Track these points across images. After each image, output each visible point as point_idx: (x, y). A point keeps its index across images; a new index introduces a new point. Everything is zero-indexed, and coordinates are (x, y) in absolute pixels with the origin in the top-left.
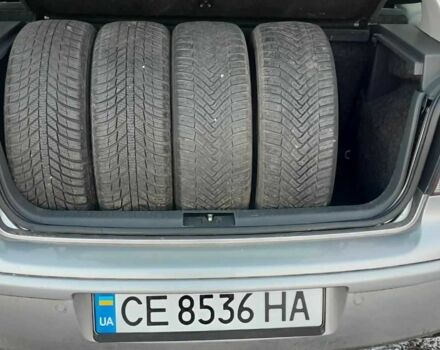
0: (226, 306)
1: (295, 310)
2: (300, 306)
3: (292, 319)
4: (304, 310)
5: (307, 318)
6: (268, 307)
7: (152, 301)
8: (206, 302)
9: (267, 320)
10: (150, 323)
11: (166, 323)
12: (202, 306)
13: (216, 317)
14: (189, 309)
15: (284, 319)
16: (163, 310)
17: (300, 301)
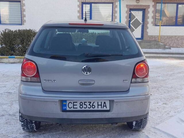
0: (89, 105)
1: (104, 106)
2: (105, 105)
3: (103, 108)
4: (106, 106)
5: (106, 108)
6: (98, 105)
7: (74, 103)
8: (85, 103)
9: (98, 108)
10: (74, 108)
11: (77, 108)
12: (85, 105)
13: (88, 107)
14: (82, 105)
15: (101, 108)
16: (76, 105)
17: (105, 104)
